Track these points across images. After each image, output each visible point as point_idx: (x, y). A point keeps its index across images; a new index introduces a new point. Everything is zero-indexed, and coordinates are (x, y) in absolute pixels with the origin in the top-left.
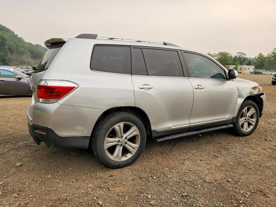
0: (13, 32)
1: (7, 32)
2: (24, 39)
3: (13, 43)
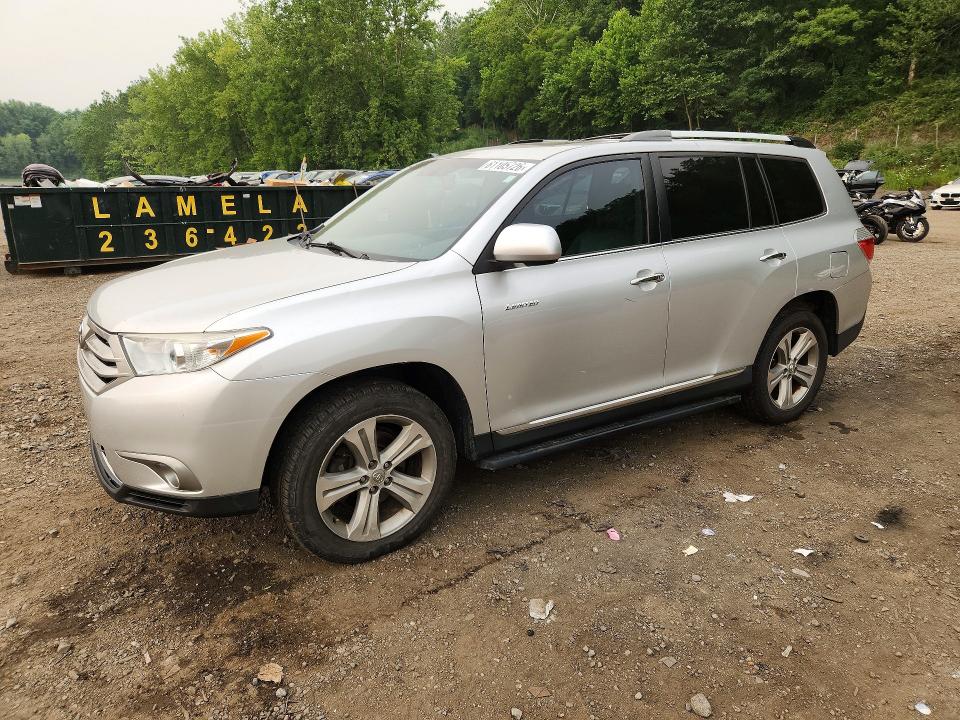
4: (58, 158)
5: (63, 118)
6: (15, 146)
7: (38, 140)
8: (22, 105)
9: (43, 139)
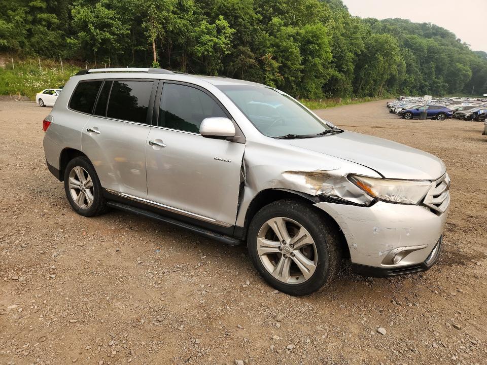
0: (453, 36)
1: (443, 37)
2: (469, 47)
3: (445, 57)
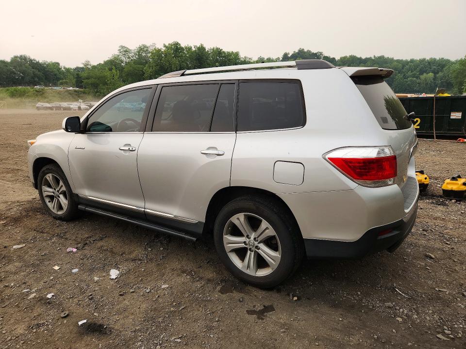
4: (444, 84)
5: (453, 63)
6: (426, 80)
7: (437, 75)
8: (435, 59)
9: (440, 74)
